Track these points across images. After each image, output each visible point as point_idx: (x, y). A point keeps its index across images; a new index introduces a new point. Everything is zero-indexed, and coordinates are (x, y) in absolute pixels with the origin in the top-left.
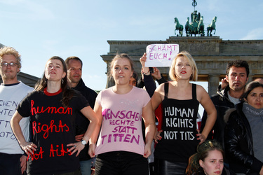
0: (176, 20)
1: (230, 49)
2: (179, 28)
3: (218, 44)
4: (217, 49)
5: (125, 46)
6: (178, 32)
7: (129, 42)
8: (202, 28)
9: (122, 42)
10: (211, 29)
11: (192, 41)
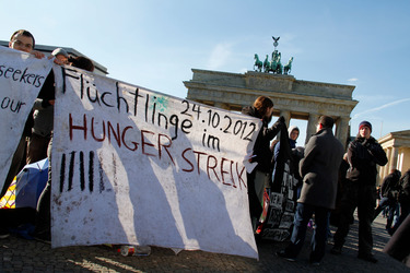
0: (256, 56)
1: (301, 88)
2: (258, 64)
3: (291, 83)
4: (290, 87)
5: (207, 76)
6: (256, 68)
7: (211, 72)
8: (279, 66)
9: (205, 72)
10: (288, 68)
11: (268, 77)
